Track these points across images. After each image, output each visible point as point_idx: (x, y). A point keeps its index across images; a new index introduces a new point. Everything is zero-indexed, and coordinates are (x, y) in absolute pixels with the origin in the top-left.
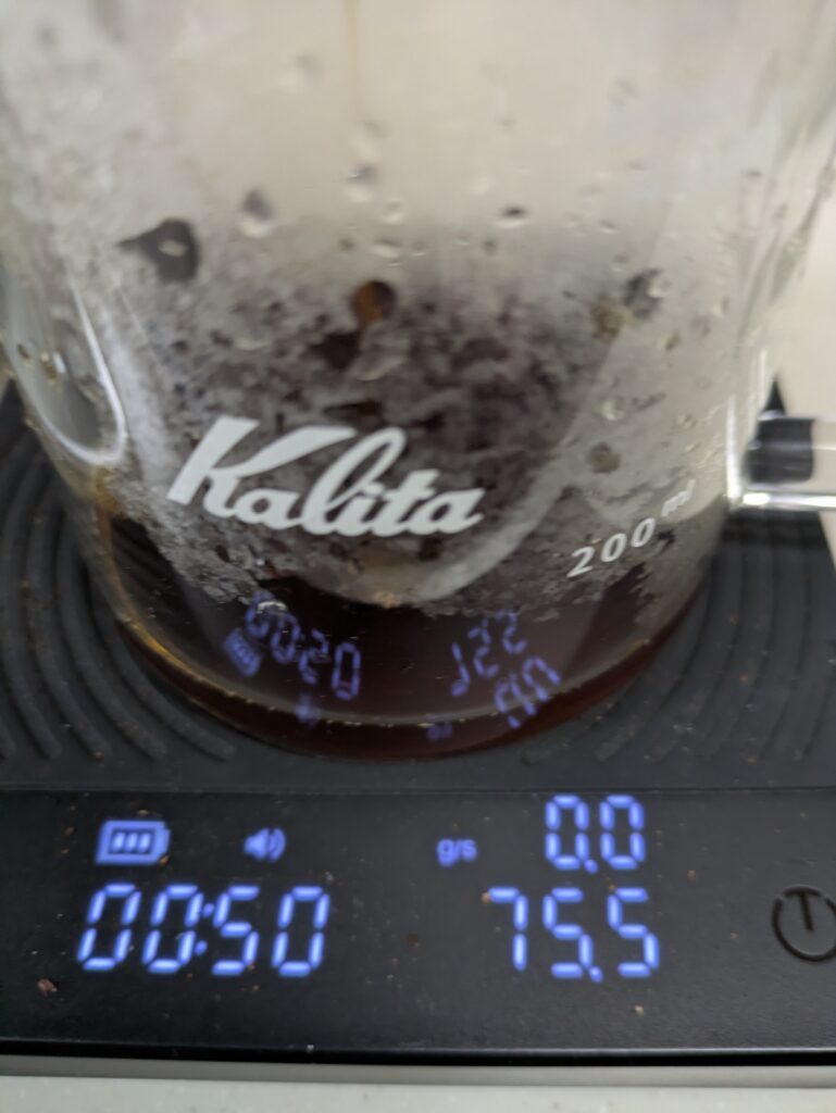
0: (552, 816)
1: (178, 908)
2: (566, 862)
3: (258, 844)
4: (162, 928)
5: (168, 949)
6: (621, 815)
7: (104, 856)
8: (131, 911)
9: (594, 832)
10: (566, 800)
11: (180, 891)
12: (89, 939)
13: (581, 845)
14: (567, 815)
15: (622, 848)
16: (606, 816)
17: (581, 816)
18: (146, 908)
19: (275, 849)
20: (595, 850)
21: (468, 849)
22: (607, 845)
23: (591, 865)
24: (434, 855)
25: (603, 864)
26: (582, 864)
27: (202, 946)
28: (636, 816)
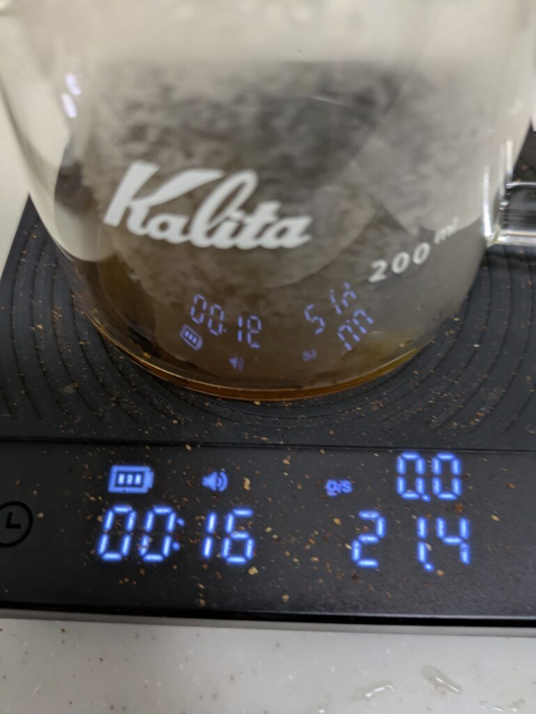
0: (401, 467)
1: (161, 521)
2: (410, 495)
4: (150, 534)
5: (155, 547)
6: (446, 465)
7: (112, 488)
8: (131, 523)
9: (429, 476)
10: (410, 456)
11: (161, 511)
12: (104, 541)
13: (420, 485)
14: (411, 465)
15: (447, 487)
16: (436, 467)
17: (420, 466)
18: (140, 521)
19: (222, 486)
20: (429, 489)
21: (346, 486)
22: (437, 486)
23: (426, 498)
24: (325, 491)
25: (434, 497)
26: (421, 495)
27: (176, 546)
28: (456, 467)
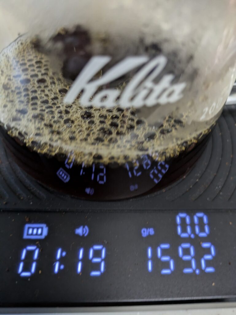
0: (178, 221)
2: (184, 235)
3: (79, 231)
6: (201, 219)
8: (36, 255)
9: (193, 225)
10: (183, 215)
13: (189, 229)
14: (183, 220)
15: (202, 230)
16: (196, 220)
17: (188, 220)
19: (86, 233)
20: (193, 231)
21: (152, 231)
22: (197, 229)
23: (192, 236)
24: (141, 234)
25: (197, 236)
26: (190, 236)
27: (62, 267)
28: (205, 220)
